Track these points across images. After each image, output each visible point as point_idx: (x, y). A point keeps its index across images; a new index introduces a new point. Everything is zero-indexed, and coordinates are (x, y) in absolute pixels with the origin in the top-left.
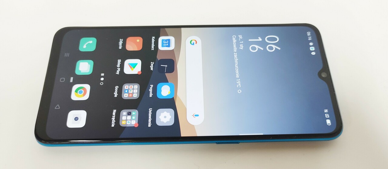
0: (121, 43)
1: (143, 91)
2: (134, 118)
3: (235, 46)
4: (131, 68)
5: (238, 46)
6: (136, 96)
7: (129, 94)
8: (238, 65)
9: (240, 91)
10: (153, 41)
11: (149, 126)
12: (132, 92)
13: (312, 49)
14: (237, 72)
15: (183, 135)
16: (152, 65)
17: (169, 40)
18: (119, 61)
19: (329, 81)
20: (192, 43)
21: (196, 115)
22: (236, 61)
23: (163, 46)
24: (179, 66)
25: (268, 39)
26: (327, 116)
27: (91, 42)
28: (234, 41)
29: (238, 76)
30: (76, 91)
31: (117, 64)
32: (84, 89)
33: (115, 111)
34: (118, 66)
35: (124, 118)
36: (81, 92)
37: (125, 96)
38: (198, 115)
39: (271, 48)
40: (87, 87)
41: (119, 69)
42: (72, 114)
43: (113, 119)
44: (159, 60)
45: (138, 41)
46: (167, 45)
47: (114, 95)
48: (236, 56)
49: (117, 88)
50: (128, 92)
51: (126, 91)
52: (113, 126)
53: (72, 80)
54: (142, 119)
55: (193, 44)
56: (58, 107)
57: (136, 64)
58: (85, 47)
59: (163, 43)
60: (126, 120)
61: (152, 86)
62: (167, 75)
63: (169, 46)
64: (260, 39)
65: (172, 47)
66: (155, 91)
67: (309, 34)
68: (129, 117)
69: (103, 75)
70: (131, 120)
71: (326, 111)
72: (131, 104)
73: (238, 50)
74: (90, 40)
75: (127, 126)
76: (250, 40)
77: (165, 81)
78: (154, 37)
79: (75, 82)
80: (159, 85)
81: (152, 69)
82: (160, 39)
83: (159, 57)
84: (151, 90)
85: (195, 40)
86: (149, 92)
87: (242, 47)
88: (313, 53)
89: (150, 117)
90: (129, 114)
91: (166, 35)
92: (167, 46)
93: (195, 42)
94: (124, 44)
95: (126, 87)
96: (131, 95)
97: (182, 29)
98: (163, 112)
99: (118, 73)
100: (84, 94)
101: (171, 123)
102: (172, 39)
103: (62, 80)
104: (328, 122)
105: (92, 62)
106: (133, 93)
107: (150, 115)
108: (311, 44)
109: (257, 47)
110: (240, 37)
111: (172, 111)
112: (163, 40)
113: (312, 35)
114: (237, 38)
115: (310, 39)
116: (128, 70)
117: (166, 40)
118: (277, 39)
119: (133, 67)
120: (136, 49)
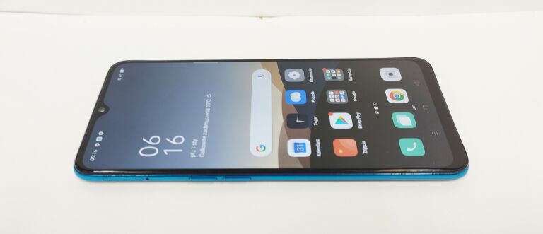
0: (365, 149)
1: (323, 98)
2: (328, 75)
3: (204, 143)
4: (343, 119)
5: (199, 144)
6: (330, 93)
7: (339, 94)
8: (204, 120)
9: (209, 96)
10: (319, 151)
11: (310, 69)
12: (336, 96)
13: (99, 139)
14: (207, 115)
15: (275, 63)
16: (316, 122)
17: (296, 151)
18: (360, 127)
20: (263, 148)
22: (206, 126)
23: (304, 144)
24: (280, 121)
25: (154, 151)
26: (121, 75)
27: (409, 150)
28: (203, 150)
29: (208, 110)
30: (402, 97)
32: (394, 99)
33: (351, 80)
34: (360, 122)
35: (339, 75)
36: (397, 96)
37: (342, 92)
38: (259, 76)
39: (155, 141)
40: (390, 100)
41: (358, 118)
42: (397, 78)
43: (350, 74)
44: (308, 128)
45: (341, 151)
47: (356, 94)
48: (206, 131)
49: (355, 100)
50: (340, 96)
52: (349, 69)
53: (414, 107)
55: (261, 146)
56: (417, 83)
57: (337, 123)
58: (415, 144)
59: (305, 147)
60: (336, 73)
61: (313, 101)
62: (294, 111)
63: (296, 144)
64: (166, 151)
65: (291, 143)
66: (309, 97)
67: (93, 158)
68: (334, 75)
69: (377, 112)
70: (331, 73)
71: (119, 80)
72: (335, 85)
73: (200, 138)
74: (410, 152)
76: (181, 151)
77: (297, 106)
78: (319, 155)
80: (304, 102)
81: (315, 118)
82: (308, 153)
83: (308, 131)
84: (314, 97)
87: (195, 142)
88: (101, 133)
90: (334, 78)
91: (300, 159)
92: (299, 144)
93: (259, 149)
94: (360, 147)
95: (344, 100)
96: (336, 93)
97: (274, 165)
99: (358, 114)
100: (392, 94)
101: (286, 71)
102: (291, 153)
103: (426, 107)
104: (122, 71)
105: (397, 126)
106: (334, 95)
107: (311, 77)
108: (97, 146)
109: (174, 142)
110: (193, 155)
111: (287, 80)
112: (305, 151)
114: (198, 153)
115: (95, 151)
116: (347, 117)
117: (300, 151)
118: (143, 152)
119: (341, 120)
120: (341, 141)
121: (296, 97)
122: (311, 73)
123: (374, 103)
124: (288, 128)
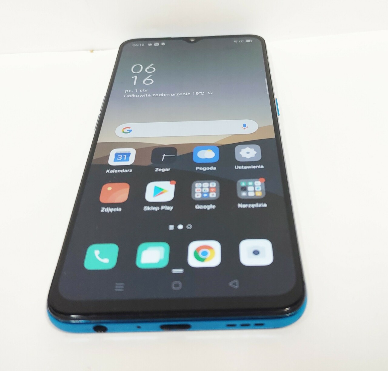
0: (109, 210)
2: (250, 183)
3: (141, 96)
4: (162, 193)
6: (213, 184)
8: (172, 93)
9: (210, 93)
10: (114, 171)
11: (262, 167)
13: (156, 44)
14: (181, 94)
16: (160, 170)
17: (117, 154)
18: (147, 208)
22: (164, 95)
25: (136, 71)
26: (241, 41)
28: (132, 96)
30: (202, 260)
31: (152, 211)
32: (198, 250)
34: (157, 209)
35: (251, 194)
36: (205, 254)
38: (244, 125)
39: (150, 70)
40: (195, 245)
43: (253, 206)
44: (152, 163)
45: (110, 189)
46: (126, 156)
47: (212, 209)
48: (157, 95)
49: (198, 207)
50: (208, 193)
51: (205, 195)
52: (265, 205)
54: (252, 175)
55: (130, 130)
57: (156, 188)
58: (106, 261)
59: (123, 160)
60: (255, 191)
61: (197, 168)
64: (135, 77)
66: (206, 165)
68: (250, 189)
73: (147, 93)
74: (93, 254)
75: (264, 189)
76: (135, 84)
78: (107, 171)
80: (197, 161)
81: (168, 170)
82: (112, 162)
83: (147, 163)
85: (124, 129)
86: (208, 170)
87: (144, 90)
88: (163, 44)
89: (249, 167)
90: (244, 189)
91: (106, 157)
92: (128, 156)
93: (127, 129)
94: (113, 205)
96: (213, 190)
99: (170, 208)
100: (209, 247)
101: (258, 147)
102: (116, 151)
104: (248, 41)
105: (143, 245)
107: (246, 167)
108: (150, 45)
109: (146, 79)
110: (127, 91)
111: (237, 148)
112: (116, 161)
113: (137, 44)
114: (129, 94)
115: (143, 45)
117: (117, 157)
120: (126, 190)
123: (189, 227)
124: (153, 148)
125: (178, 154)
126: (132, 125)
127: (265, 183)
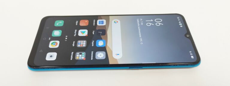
0: (77, 22)
1: (88, 43)
3: (138, 23)
4: (82, 33)
5: (140, 23)
6: (84, 46)
8: (141, 32)
10: (94, 21)
11: (92, 59)
13: (180, 24)
14: (140, 34)
15: (110, 63)
16: (94, 32)
17: (103, 21)
18: (76, 31)
19: (191, 38)
21: (117, 54)
22: (139, 30)
23: (99, 24)
24: (108, 32)
25: (156, 20)
26: (191, 54)
27: (61, 22)
28: (138, 21)
29: (140, 36)
30: (52, 44)
33: (73, 53)
34: (75, 32)
35: (78, 56)
36: (54, 44)
37: (79, 46)
38: (119, 54)
39: (158, 24)
40: (58, 42)
41: (76, 34)
42: (49, 54)
43: (72, 56)
45: (86, 21)
47: (73, 45)
48: (139, 28)
49: (74, 42)
50: (80, 44)
52: (71, 59)
53: (50, 39)
54: (88, 56)
55: (116, 23)
56: (41, 51)
57: (85, 32)
58: (57, 24)
61: (93, 41)
62: (102, 36)
63: (103, 24)
64: (152, 20)
65: (105, 24)
66: (95, 43)
67: (178, 18)
68: (80, 56)
69: (67, 36)
70: (81, 57)
71: (190, 52)
72: (81, 50)
73: (140, 26)
75: (79, 59)
76: (146, 21)
77: (101, 39)
78: (95, 20)
79: (51, 40)
80: (97, 41)
81: (93, 34)
82: (98, 21)
83: (97, 29)
84: (93, 43)
86: (92, 44)
87: (142, 24)
88: (181, 26)
89: (92, 55)
90: (81, 54)
91: (101, 19)
93: (117, 22)
94: (79, 23)
95: (79, 42)
96: (82, 45)
97: (110, 16)
98: (99, 53)
99: (75, 35)
100: (56, 45)
102: (105, 21)
103: (45, 39)
104: (192, 57)
105: (61, 31)
106: (83, 44)
108: (180, 22)
109: (150, 24)
110: (141, 19)
111: (105, 53)
112: (99, 21)
113: (180, 18)
114: (140, 20)
115: (179, 20)
116: (80, 34)
117: (101, 21)
118: (161, 21)
119: (83, 33)
120: (85, 25)
121: (100, 43)
122: (92, 57)
124: (105, 29)
125: (101, 36)
126: (119, 23)
127: (83, 60)
